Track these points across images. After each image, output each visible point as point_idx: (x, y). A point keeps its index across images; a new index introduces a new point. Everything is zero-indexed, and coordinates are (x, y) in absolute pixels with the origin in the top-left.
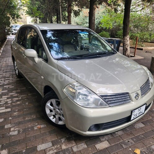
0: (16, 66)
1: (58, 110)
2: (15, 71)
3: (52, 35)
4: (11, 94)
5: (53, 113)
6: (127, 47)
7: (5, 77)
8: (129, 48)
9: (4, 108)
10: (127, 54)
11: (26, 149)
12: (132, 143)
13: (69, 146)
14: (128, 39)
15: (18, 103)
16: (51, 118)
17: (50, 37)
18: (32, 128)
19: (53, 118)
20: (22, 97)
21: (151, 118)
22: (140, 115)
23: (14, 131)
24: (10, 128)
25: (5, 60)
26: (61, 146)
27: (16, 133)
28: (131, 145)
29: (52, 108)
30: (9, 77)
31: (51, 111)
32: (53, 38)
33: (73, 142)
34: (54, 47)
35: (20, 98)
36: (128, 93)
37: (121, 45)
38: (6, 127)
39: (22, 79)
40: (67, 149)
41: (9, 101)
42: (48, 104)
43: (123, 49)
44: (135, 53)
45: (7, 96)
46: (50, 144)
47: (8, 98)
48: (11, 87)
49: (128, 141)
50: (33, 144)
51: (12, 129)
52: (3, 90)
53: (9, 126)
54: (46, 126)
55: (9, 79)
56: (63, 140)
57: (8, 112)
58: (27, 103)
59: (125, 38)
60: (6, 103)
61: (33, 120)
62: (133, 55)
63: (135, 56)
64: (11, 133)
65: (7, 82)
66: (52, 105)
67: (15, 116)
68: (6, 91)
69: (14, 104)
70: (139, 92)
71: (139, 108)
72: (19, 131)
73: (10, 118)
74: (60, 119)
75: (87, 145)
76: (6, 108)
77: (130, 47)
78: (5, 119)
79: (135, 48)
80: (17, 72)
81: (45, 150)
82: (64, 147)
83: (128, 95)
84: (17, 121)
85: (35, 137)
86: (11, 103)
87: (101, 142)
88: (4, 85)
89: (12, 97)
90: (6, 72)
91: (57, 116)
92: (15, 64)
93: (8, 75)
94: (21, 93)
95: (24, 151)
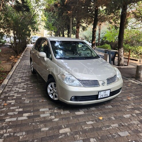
0: (32, 65)
1: (55, 90)
2: (31, 68)
3: (59, 44)
4: (27, 82)
5: (52, 92)
6: (121, 57)
7: (23, 73)
8: (122, 58)
9: (22, 89)
10: (121, 63)
11: (33, 110)
12: (99, 114)
13: (59, 111)
14: (122, 51)
15: (31, 87)
16: (50, 95)
17: (58, 46)
18: (38, 101)
19: (52, 96)
20: (34, 85)
21: (119, 104)
22: (105, 96)
23: (27, 101)
24: (25, 100)
25: (24, 62)
26: (54, 111)
27: (28, 102)
28: (98, 115)
29: (51, 88)
30: (26, 73)
31: (51, 91)
32: (59, 47)
33: (62, 110)
34: (59, 53)
35: (32, 85)
36: (97, 81)
37: (117, 55)
38: (22, 99)
39: (35, 74)
40: (57, 113)
41: (25, 86)
42: (49, 86)
43: (118, 59)
44: (128, 63)
45: (24, 84)
46: (48, 109)
47: (24, 85)
48: (27, 78)
49: (97, 113)
50: (38, 108)
51: (26, 100)
52: (22, 80)
53: (25, 98)
54: (47, 100)
55: (26, 74)
56: (56, 108)
57: (24, 92)
58: (37, 88)
59: (120, 50)
60: (24, 87)
61: (39, 97)
62: (127, 65)
63: (128, 65)
64: (25, 102)
65: (24, 75)
66: (51, 86)
67: (28, 94)
68: (24, 81)
69: (28, 88)
70: (106, 81)
71: (105, 91)
72: (30, 101)
73: (25, 95)
74: (56, 96)
75: (70, 112)
76: (23, 89)
77: (124, 58)
78: (22, 95)
79: (128, 59)
80: (32, 69)
81: (44, 111)
82: (56, 111)
83: (97, 82)
84: (29, 96)
85: (39, 105)
86: (27, 87)
87: (80, 111)
88: (23, 77)
89: (27, 84)
90: (25, 69)
91: (54, 94)
92: (32, 64)
93: (26, 72)
94: (33, 82)
95: (32, 110)
